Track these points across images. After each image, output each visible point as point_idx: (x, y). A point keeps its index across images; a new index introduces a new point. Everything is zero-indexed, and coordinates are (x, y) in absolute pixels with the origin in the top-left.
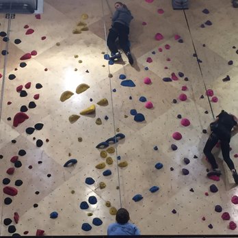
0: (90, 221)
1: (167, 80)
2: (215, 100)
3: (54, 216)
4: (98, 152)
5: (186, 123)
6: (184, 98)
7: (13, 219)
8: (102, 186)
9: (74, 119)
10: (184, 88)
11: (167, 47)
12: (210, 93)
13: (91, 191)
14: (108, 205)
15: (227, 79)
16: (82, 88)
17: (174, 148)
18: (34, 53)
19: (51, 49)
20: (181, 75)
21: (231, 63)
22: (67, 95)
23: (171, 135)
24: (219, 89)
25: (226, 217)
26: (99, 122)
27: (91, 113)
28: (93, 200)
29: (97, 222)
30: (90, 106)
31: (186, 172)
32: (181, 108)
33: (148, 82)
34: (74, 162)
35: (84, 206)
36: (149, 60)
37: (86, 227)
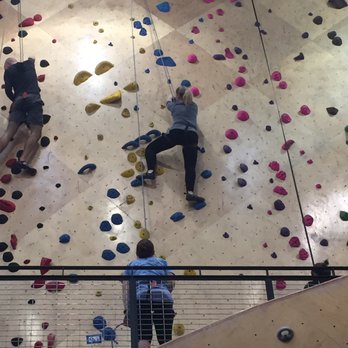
0: (113, 246)
1: (219, 57)
2: (283, 86)
3: (65, 239)
4: (125, 154)
5: (244, 117)
6: (241, 83)
7: (9, 244)
8: (130, 201)
9: (92, 109)
10: (242, 70)
11: (220, 12)
12: (277, 76)
13: (114, 207)
14: (138, 225)
15: (300, 57)
16: (104, 67)
17: (227, 150)
18: (38, 18)
19: (61, 13)
20: (238, 51)
21: (305, 36)
22: (82, 77)
23: (223, 132)
24: (289, 71)
25: (295, 242)
26: (126, 114)
27: (115, 101)
28: (117, 219)
29: (123, 248)
30: (114, 92)
31: (242, 183)
32: (237, 96)
33: (193, 60)
34: (92, 167)
35: (105, 227)
36: (195, 30)
37: (108, 255)
